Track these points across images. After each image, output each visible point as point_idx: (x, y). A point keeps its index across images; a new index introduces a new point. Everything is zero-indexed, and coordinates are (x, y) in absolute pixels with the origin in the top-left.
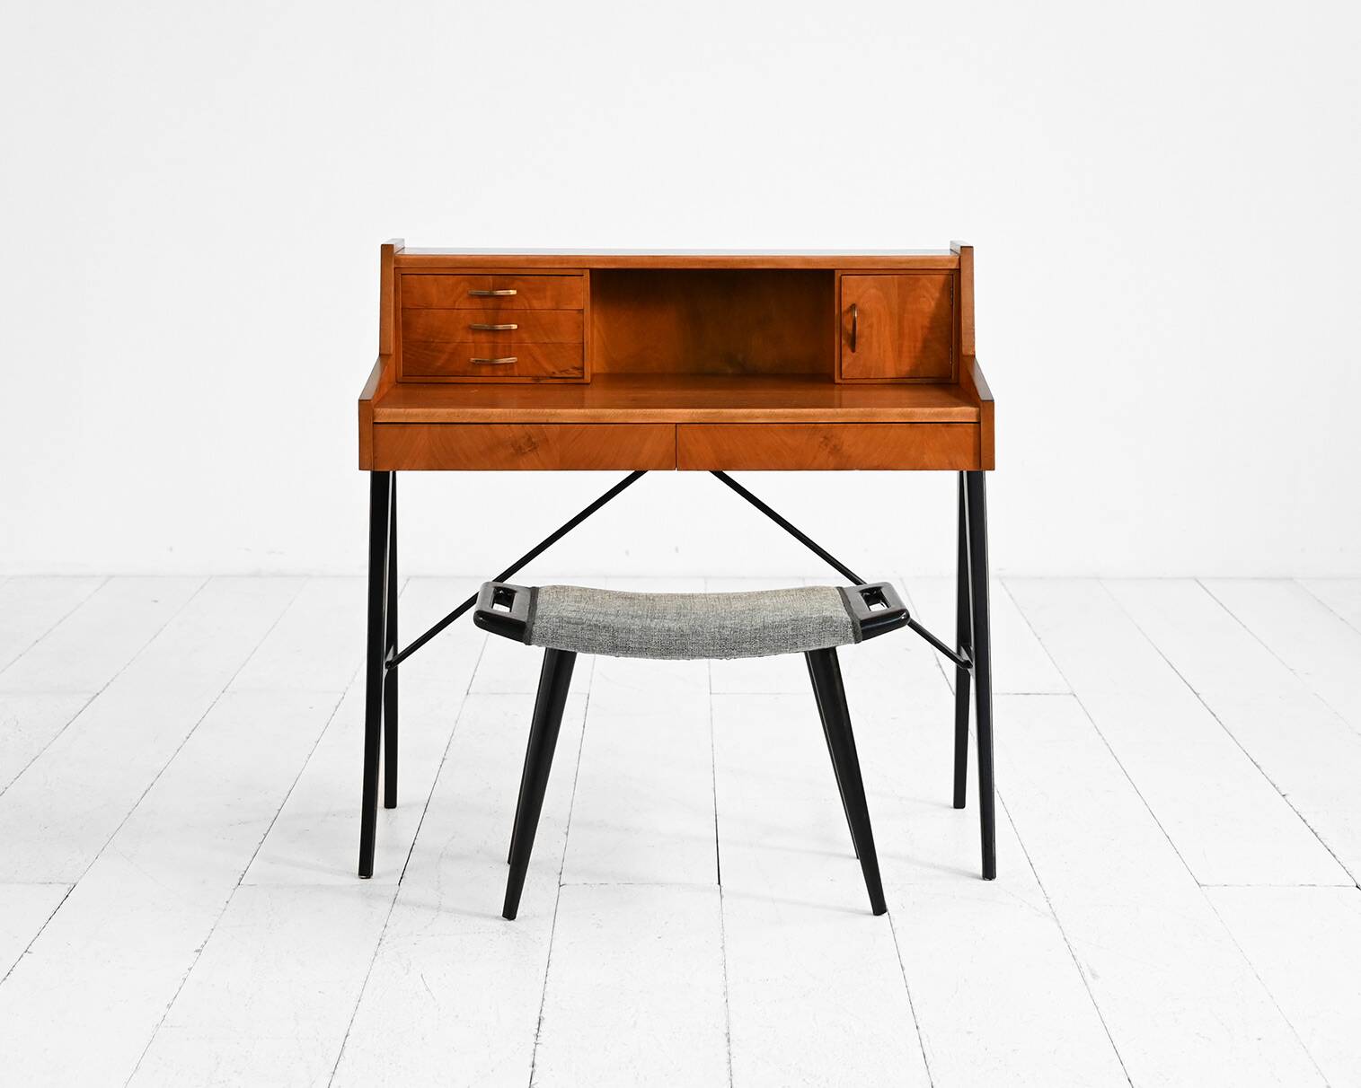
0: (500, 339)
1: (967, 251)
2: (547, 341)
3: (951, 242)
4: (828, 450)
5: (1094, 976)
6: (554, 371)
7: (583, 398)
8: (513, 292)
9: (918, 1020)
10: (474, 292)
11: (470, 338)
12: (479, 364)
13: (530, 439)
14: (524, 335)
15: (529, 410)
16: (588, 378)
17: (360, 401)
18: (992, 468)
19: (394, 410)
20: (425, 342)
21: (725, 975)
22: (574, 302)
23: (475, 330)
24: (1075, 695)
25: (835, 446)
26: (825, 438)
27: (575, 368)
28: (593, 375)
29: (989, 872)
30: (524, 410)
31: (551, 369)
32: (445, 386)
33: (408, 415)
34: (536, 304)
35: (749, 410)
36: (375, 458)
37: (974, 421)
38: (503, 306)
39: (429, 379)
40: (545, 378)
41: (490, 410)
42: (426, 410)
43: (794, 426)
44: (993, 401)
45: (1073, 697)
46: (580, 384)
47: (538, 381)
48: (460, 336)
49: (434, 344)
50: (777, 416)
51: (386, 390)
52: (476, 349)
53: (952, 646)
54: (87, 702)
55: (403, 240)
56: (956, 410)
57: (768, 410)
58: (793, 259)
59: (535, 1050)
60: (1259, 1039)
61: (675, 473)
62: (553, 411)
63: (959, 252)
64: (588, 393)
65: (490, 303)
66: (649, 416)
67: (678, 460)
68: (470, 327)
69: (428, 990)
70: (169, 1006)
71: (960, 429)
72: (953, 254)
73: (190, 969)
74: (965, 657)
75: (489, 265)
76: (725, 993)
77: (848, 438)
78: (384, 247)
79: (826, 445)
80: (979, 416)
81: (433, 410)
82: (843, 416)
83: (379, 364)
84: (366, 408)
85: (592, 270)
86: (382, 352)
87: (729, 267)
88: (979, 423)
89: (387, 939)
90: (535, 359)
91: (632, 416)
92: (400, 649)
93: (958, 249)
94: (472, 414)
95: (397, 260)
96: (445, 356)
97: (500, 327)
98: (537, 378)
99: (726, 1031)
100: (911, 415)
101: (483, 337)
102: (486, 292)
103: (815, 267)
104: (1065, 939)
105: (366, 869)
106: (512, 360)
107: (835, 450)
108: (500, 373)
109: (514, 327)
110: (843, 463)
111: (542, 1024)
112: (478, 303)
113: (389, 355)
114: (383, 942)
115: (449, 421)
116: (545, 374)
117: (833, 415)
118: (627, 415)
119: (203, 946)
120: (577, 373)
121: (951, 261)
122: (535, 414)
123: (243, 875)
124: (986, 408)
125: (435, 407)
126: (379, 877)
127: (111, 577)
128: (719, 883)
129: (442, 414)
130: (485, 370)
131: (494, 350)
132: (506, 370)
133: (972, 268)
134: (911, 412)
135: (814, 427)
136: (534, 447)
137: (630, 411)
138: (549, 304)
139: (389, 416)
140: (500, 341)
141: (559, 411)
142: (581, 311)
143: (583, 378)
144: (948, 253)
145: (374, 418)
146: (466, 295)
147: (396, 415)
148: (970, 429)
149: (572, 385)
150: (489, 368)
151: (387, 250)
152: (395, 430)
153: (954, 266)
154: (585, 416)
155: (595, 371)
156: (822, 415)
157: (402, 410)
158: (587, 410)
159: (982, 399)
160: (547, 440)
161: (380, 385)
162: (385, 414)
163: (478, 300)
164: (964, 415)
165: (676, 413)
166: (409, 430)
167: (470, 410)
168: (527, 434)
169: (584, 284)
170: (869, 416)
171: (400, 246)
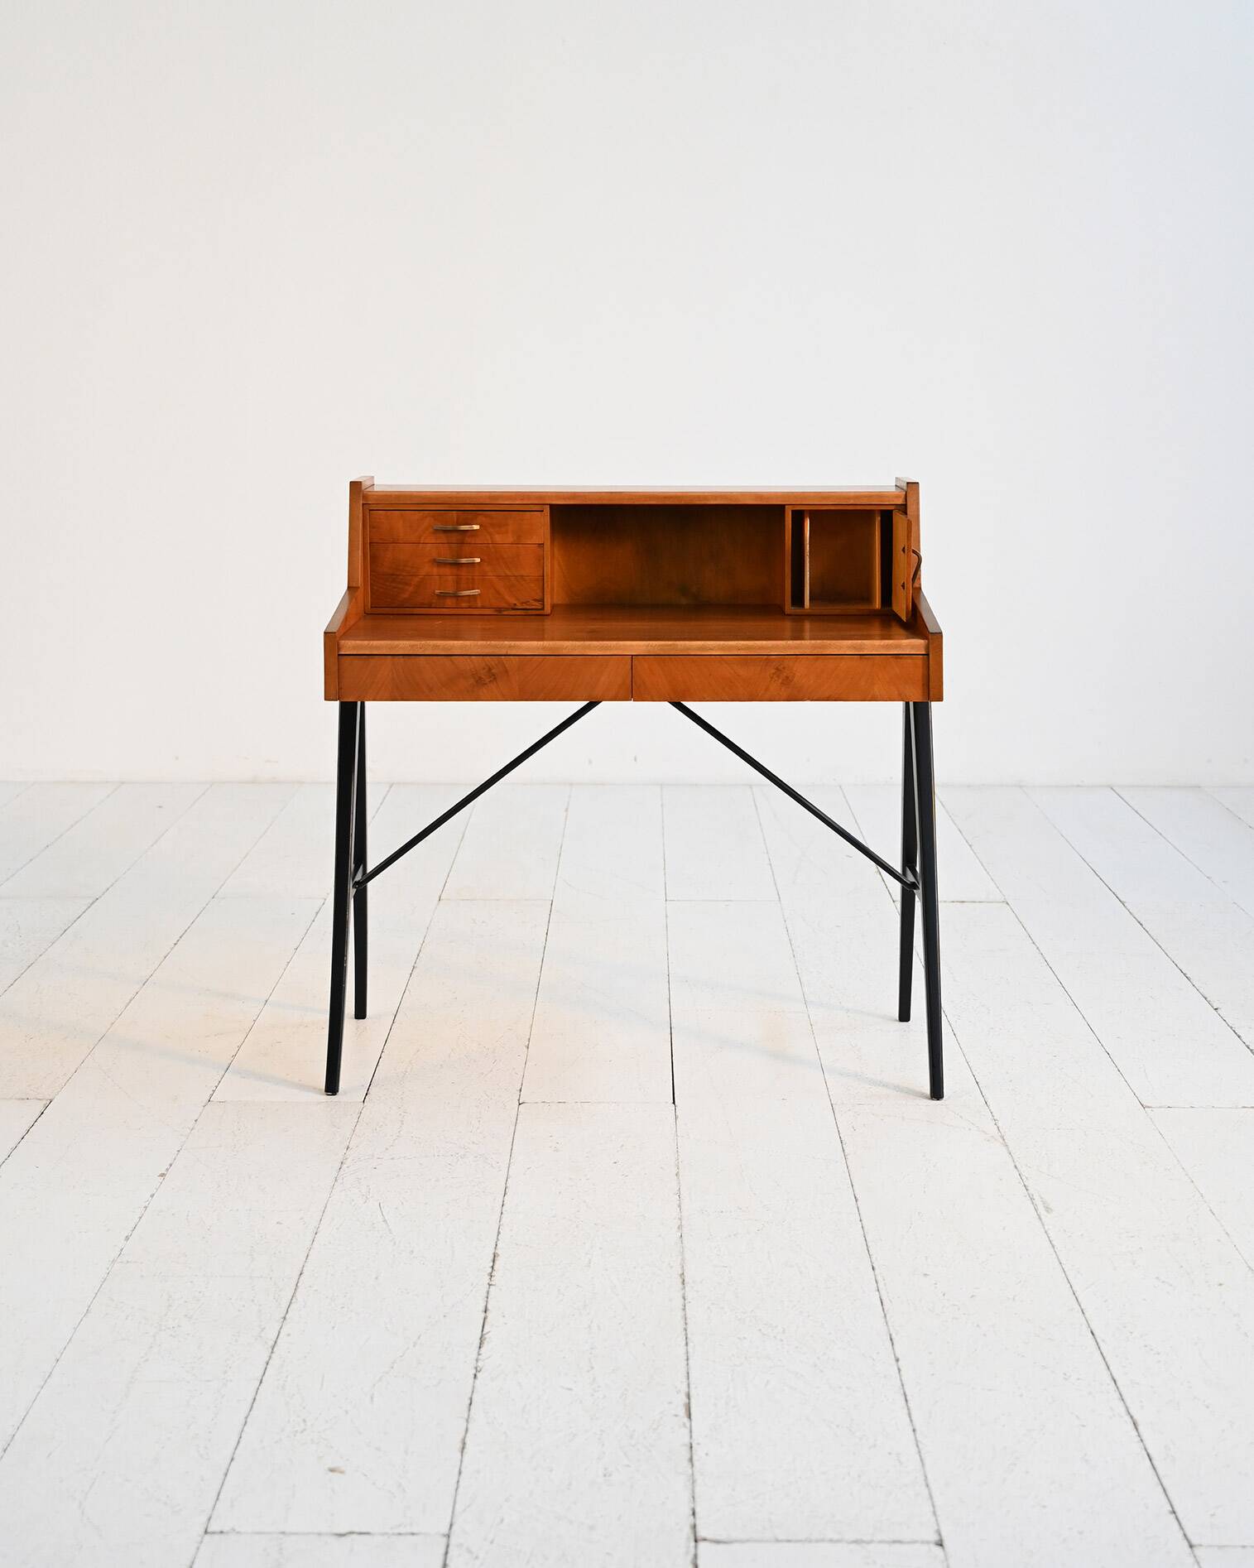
0: (464, 572)
1: (913, 486)
2: (508, 573)
3: (896, 478)
4: (780, 681)
5: (1048, 1209)
6: (515, 602)
7: (543, 630)
8: (476, 527)
9: (873, 1259)
10: (439, 526)
11: (435, 570)
12: (442, 596)
13: (490, 669)
14: (487, 568)
15: (488, 643)
16: (548, 609)
17: (325, 633)
18: (940, 699)
19: (358, 642)
20: (392, 575)
21: (680, 1206)
22: (534, 537)
23: (440, 564)
24: (1007, 903)
25: (787, 677)
26: (777, 669)
27: (536, 600)
28: (553, 606)
29: (937, 1092)
30: (484, 642)
31: (513, 601)
32: (408, 617)
33: (372, 647)
34: (498, 538)
35: (703, 642)
36: (340, 689)
37: (924, 653)
38: (468, 540)
39: (396, 611)
40: (507, 609)
41: (451, 643)
42: (389, 642)
43: (746, 659)
44: (941, 633)
45: (1005, 905)
46: (540, 615)
47: (499, 613)
48: (426, 569)
49: (401, 577)
50: (730, 648)
51: (352, 622)
52: (441, 581)
53: (898, 868)
54: (85, 908)
55: (373, 477)
56: (905, 642)
57: (722, 643)
58: (743, 494)
59: (488, 1293)
60: (1221, 1285)
61: (631, 703)
62: (513, 643)
63: (905, 488)
64: (548, 624)
65: (454, 538)
66: (607, 648)
67: (633, 691)
68: (434, 560)
69: (385, 1221)
70: (127, 1238)
71: (909, 661)
72: (899, 490)
73: (152, 1196)
74: (910, 878)
75: (454, 501)
76: (680, 1227)
77: (799, 669)
78: (352, 484)
79: (778, 677)
80: (927, 648)
81: (396, 642)
82: (796, 648)
83: (347, 597)
84: (331, 640)
85: (552, 506)
86: (351, 585)
87: (683, 503)
88: (928, 655)
89: (348, 1162)
90: (498, 592)
91: (589, 647)
92: (370, 868)
93: (904, 485)
94: (434, 645)
95: (365, 497)
96: (411, 589)
97: (464, 560)
98: (499, 610)
99: (680, 1272)
100: (861, 648)
101: (447, 570)
102: (450, 527)
103: (765, 503)
104: (1016, 1167)
105: (332, 1086)
106: (476, 592)
107: (787, 681)
108: (464, 605)
109: (478, 560)
110: (794, 693)
111: (497, 1262)
112: (443, 538)
113: (358, 588)
114: (344, 1166)
115: (411, 653)
116: (505, 605)
117: (784, 648)
118: (585, 647)
119: (167, 1170)
120: (538, 605)
121: (897, 497)
122: (495, 646)
123: (214, 1091)
124: (934, 640)
125: (398, 640)
126: (345, 1093)
127: (123, 783)
128: (674, 1103)
129: (404, 646)
130: (449, 602)
131: (458, 582)
132: (469, 602)
133: (918, 503)
134: (861, 645)
135: (766, 659)
136: (494, 677)
137: (587, 643)
138: (511, 539)
139: (354, 648)
140: (463, 574)
141: (518, 643)
142: (541, 545)
143: (543, 609)
144: (893, 489)
145: (339, 649)
146: (431, 530)
147: (362, 647)
148: (919, 661)
149: (532, 617)
150: (454, 600)
151: (355, 486)
152: (357, 662)
153: (900, 501)
154: (544, 648)
155: (556, 601)
156: (773, 647)
157: (366, 642)
158: (545, 642)
159: (931, 631)
160: (507, 672)
161: (346, 619)
162: (350, 646)
163: (442, 535)
164: (913, 647)
165: (632, 646)
166: (373, 661)
167: (432, 643)
168: (487, 665)
169: (545, 519)
170: (820, 648)
171: (368, 483)
